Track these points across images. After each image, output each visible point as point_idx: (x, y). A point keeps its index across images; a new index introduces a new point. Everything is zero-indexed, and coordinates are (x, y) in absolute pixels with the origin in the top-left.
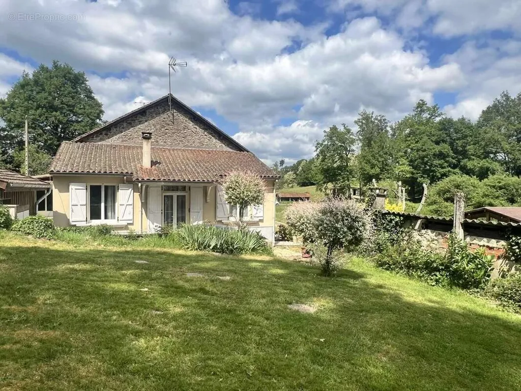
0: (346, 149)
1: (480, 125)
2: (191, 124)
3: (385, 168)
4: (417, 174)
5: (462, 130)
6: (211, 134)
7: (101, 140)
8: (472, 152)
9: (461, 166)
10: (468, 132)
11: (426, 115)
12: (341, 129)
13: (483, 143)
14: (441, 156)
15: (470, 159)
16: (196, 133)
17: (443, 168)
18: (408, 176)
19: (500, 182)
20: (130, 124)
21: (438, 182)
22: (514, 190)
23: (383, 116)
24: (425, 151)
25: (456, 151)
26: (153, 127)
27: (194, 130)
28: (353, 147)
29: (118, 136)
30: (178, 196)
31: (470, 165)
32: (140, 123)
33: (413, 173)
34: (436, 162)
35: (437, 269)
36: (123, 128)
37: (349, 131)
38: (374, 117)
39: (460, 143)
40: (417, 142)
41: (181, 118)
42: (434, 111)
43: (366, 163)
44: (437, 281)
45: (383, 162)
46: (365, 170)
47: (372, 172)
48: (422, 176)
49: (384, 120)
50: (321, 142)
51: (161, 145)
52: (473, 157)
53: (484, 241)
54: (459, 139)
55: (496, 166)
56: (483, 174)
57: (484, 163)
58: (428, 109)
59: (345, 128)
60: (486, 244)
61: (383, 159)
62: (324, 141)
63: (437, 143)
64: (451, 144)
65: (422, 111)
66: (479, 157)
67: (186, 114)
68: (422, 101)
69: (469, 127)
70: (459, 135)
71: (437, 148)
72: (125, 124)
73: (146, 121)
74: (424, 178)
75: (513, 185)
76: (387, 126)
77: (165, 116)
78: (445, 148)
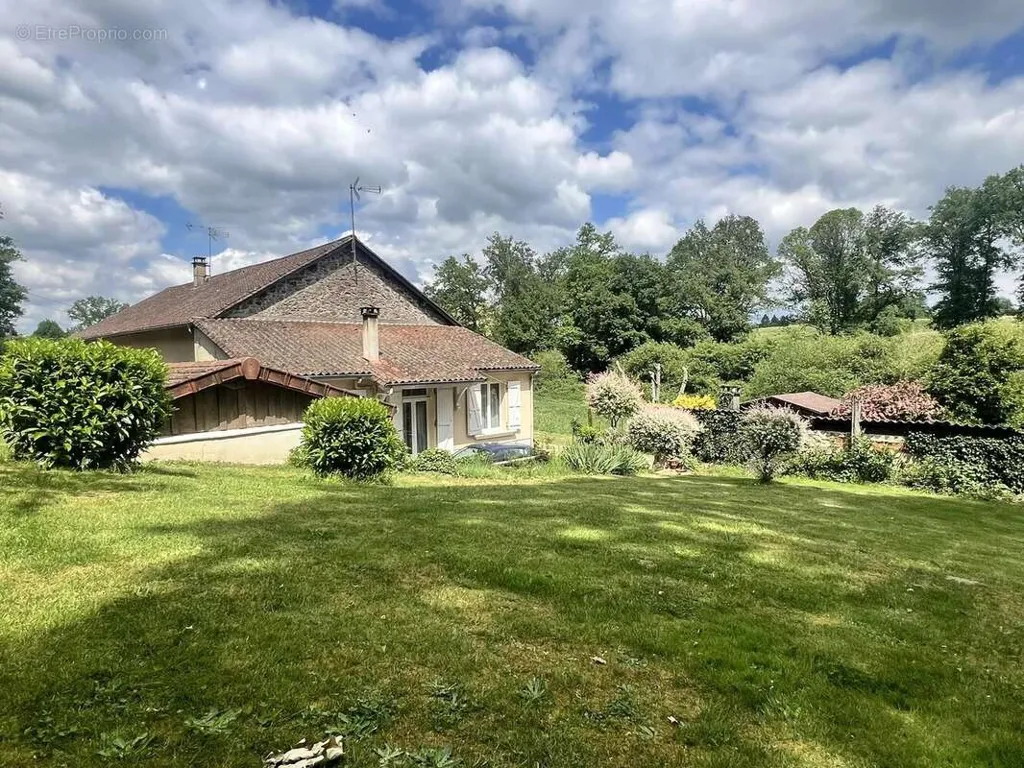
0: (472, 299)
1: (671, 268)
2: (381, 284)
3: (544, 330)
4: (590, 339)
5: (648, 273)
6: (408, 299)
7: (252, 312)
8: (664, 306)
9: (648, 327)
10: (656, 277)
11: (595, 247)
12: (462, 263)
13: (679, 295)
14: (622, 312)
15: (662, 317)
16: (389, 298)
17: (626, 330)
18: (577, 342)
19: (709, 352)
20: (294, 284)
21: (628, 353)
22: (728, 363)
23: (525, 244)
24: (599, 304)
25: (642, 306)
26: (327, 290)
27: (385, 293)
28: (484, 295)
29: (277, 304)
30: (417, 403)
31: (664, 325)
32: (309, 282)
33: (582, 338)
34: (617, 321)
35: (843, 467)
36: (284, 292)
37: (475, 267)
38: (513, 245)
39: (645, 291)
40: (586, 290)
41: (368, 275)
42: (607, 242)
43: (515, 323)
44: (848, 478)
45: (540, 320)
46: (514, 335)
47: (525, 337)
48: (597, 343)
49: (528, 250)
50: (431, 285)
51: (341, 319)
52: (667, 315)
53: (882, 438)
54: (644, 287)
55: (698, 328)
56: (682, 339)
57: (683, 324)
58: (598, 239)
59: (469, 262)
60: (885, 441)
61: (540, 317)
62: (437, 284)
63: (616, 291)
64: (634, 294)
65: (588, 241)
66: (673, 314)
67: (372, 267)
68: (589, 225)
69: (656, 268)
70: (644, 281)
71: (616, 301)
72: (286, 286)
73: (318, 280)
74: (600, 345)
75: (727, 356)
76: (531, 260)
77: (343, 271)
78: (626, 299)
